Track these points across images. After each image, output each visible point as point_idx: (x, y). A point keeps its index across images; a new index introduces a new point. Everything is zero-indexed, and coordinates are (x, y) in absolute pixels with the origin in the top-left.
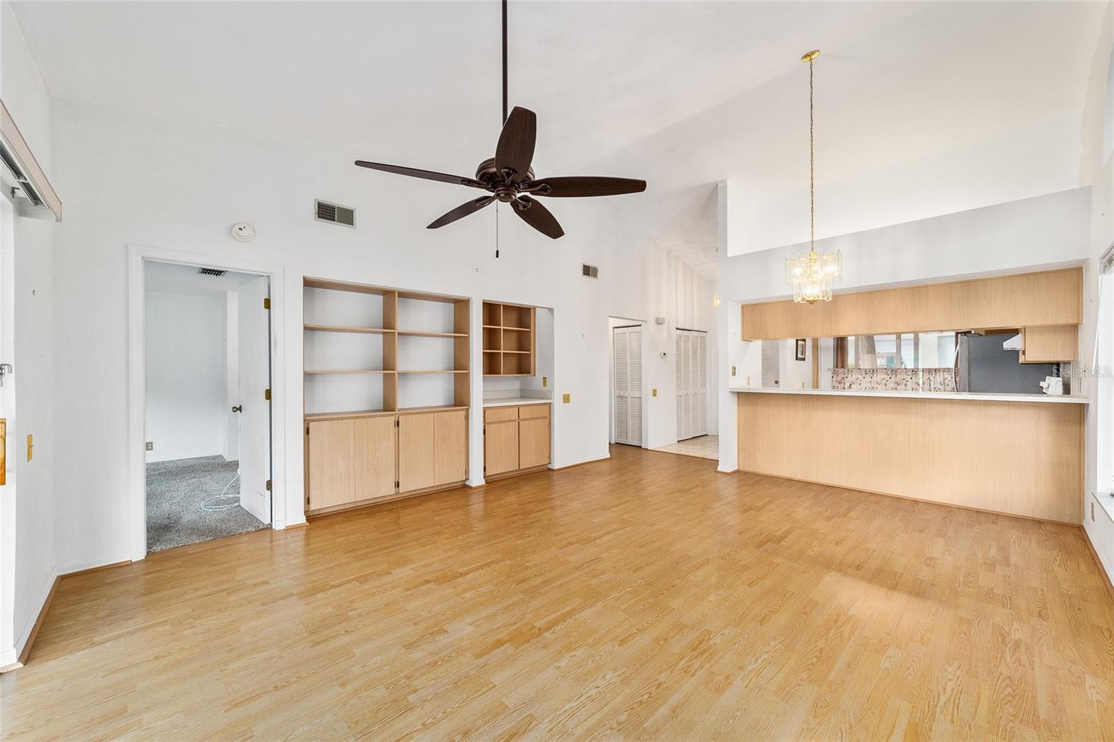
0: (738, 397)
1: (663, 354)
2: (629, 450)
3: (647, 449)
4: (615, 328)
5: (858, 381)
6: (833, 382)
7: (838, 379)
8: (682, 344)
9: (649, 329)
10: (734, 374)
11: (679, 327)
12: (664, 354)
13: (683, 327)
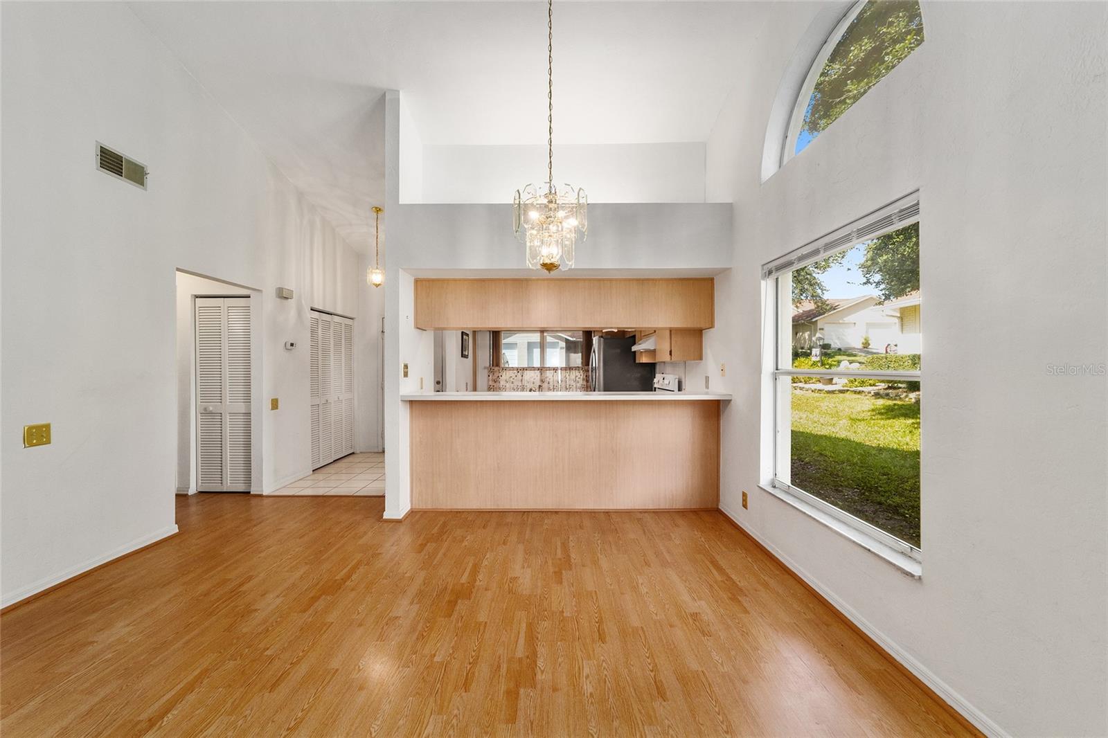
0: (411, 407)
1: (288, 346)
2: (227, 503)
3: (261, 496)
4: (197, 297)
5: (511, 379)
6: (489, 380)
7: (494, 378)
8: (320, 331)
9: (266, 303)
10: (406, 375)
11: (316, 306)
12: (292, 345)
13: (321, 308)
